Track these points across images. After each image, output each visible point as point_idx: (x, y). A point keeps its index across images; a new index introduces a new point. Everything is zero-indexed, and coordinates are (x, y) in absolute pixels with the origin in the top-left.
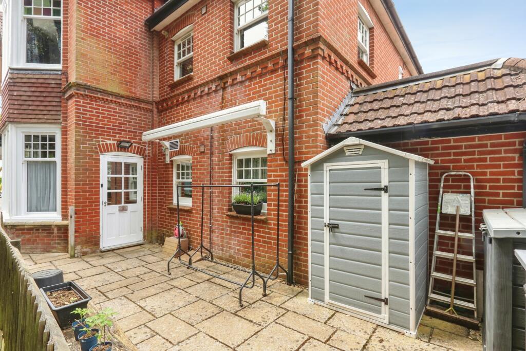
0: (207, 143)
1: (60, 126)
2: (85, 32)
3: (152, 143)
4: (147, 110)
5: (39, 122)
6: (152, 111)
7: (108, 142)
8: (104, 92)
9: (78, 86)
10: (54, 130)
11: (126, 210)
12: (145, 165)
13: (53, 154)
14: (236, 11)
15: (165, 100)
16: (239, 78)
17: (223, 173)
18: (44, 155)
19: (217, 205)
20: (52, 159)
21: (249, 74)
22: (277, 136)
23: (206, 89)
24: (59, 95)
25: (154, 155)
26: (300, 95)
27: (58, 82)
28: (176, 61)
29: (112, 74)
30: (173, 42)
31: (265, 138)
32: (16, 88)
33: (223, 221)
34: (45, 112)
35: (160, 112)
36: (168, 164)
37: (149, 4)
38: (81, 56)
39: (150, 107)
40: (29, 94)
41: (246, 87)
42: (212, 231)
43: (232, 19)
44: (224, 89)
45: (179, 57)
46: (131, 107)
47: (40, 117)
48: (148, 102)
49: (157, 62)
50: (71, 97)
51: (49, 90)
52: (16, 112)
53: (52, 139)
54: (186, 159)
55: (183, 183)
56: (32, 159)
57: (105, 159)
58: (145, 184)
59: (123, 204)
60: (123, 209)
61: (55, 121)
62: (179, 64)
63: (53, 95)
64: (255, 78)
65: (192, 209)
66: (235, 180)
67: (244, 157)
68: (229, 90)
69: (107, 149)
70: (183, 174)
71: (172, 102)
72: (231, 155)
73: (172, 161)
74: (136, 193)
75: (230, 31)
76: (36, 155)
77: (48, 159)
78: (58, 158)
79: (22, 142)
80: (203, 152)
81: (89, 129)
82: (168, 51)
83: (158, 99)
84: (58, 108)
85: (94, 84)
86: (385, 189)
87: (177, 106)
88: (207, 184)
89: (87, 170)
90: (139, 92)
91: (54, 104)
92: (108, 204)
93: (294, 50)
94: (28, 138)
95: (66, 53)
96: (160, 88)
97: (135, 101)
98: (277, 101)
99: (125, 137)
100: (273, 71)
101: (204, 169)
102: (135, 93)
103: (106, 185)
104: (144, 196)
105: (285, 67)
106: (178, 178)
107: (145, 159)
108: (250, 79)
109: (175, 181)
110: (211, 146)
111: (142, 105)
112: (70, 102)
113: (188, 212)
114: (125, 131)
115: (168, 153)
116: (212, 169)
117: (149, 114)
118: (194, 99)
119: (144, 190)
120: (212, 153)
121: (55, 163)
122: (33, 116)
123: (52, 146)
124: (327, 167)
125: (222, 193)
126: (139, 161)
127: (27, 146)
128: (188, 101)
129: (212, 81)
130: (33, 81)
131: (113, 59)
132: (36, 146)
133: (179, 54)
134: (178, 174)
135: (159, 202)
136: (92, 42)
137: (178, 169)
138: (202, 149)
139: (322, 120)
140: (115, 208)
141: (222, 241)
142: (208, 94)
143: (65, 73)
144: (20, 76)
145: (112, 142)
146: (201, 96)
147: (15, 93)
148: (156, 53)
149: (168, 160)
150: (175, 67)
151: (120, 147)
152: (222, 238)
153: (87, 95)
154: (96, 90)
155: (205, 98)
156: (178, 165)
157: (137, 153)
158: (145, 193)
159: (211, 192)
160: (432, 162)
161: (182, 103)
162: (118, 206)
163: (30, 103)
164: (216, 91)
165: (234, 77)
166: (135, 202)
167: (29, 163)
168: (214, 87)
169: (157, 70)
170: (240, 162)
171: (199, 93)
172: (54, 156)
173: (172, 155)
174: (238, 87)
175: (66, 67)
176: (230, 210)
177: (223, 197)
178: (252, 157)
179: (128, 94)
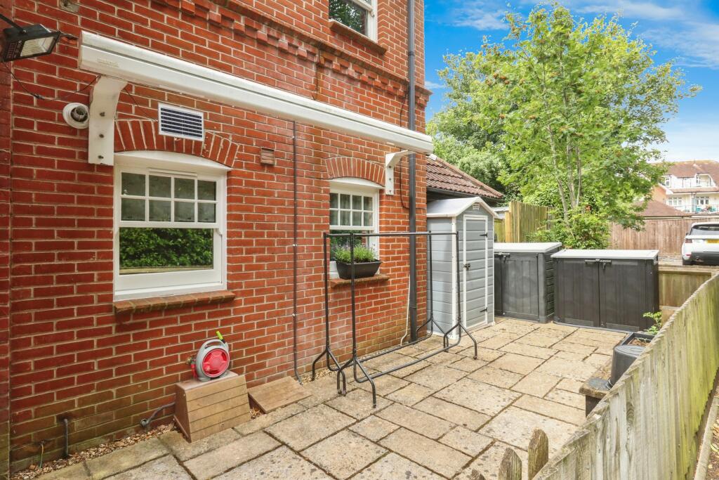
19: (305, 273)
23: (285, 41)
31: (383, 173)
42: (296, 326)
44: (321, 68)
65: (235, 294)
67: (340, 192)
110: (294, 156)
124: (465, 218)
128: (217, 27)
129: (303, 38)
138: (266, 158)
142: (283, 52)
146: (263, 45)
155: (275, 54)
165: (343, 63)
168: (303, 50)
171: (262, 34)
178: (351, 193)
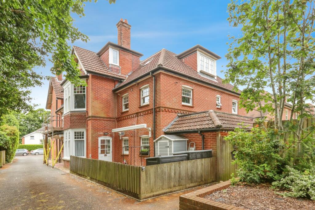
0: (133, 133)
1: (85, 129)
2: (94, 99)
3: (115, 133)
4: (113, 121)
5: (79, 128)
6: (115, 121)
7: (101, 133)
8: (100, 117)
9: (92, 117)
10: (83, 130)
11: (107, 156)
12: (113, 140)
13: (83, 138)
14: (141, 92)
15: (119, 118)
16: (142, 114)
17: (138, 143)
18: (80, 138)
19: (136, 153)
20: (83, 139)
21: (144, 113)
22: (151, 132)
23: (133, 116)
24: (85, 119)
25: (116, 136)
26: (157, 121)
27: (85, 114)
28: (123, 104)
29: (102, 111)
30: (122, 97)
31: (149, 133)
32: (72, 117)
33: (138, 158)
34: (81, 125)
35: (118, 121)
36: (121, 140)
37: (114, 84)
38: (93, 107)
39: (114, 120)
40: (76, 119)
41: (144, 117)
42: (135, 161)
43: (140, 95)
44: (138, 116)
45: (124, 103)
46: (108, 120)
47: (80, 126)
48: (113, 118)
49: (116, 104)
50: (90, 120)
51: (82, 117)
52: (72, 125)
53: (83, 133)
54: (127, 138)
55: (126, 146)
56: (77, 139)
57: (100, 139)
58: (113, 147)
59: (105, 154)
60: (106, 155)
61: (84, 127)
62: (124, 105)
63: (83, 119)
64: (146, 114)
65: (129, 155)
66: (142, 145)
67: (144, 138)
68: (139, 117)
69: (100, 136)
70: (126, 143)
71: (122, 119)
72: (140, 137)
73: (122, 139)
74: (109, 150)
75: (139, 98)
76: (78, 138)
77: (82, 139)
78: (85, 139)
79: (74, 134)
80: (132, 136)
81: (95, 130)
82: (120, 100)
83: (117, 117)
84: (85, 123)
85: (97, 115)
86: (168, 147)
87: (123, 120)
88: (133, 146)
89: (94, 143)
90: (111, 115)
91: (84, 122)
92: (101, 154)
93: (155, 109)
94: (75, 133)
95: (87, 105)
96: (118, 113)
97: (109, 119)
98: (151, 122)
99: (106, 131)
100: (151, 113)
101: (133, 142)
102: (109, 116)
103: (100, 147)
104: (113, 151)
105: (153, 113)
106: (124, 144)
107: (113, 138)
108: (145, 115)
109: (123, 145)
110: (134, 134)
111: (112, 120)
112: (89, 121)
113: (127, 155)
114: (106, 129)
115: (121, 136)
116: (135, 141)
117: (114, 123)
118: (129, 118)
119: (113, 149)
120: (134, 137)
121: (84, 140)
122: (77, 126)
123: (83, 135)
124: (159, 142)
125: (137, 149)
126: (111, 139)
127: (75, 135)
128: (127, 119)
129: (134, 114)
130: (77, 115)
131: (102, 106)
132: (78, 136)
133: (124, 102)
134: (124, 143)
135: (118, 153)
136: (96, 102)
137: (124, 141)
138: (132, 135)
139: (162, 128)
140: (103, 155)
141: (138, 164)
142: (133, 117)
143: (87, 112)
144: (73, 113)
145: (102, 133)
146: (131, 118)
147: (72, 119)
148: (116, 101)
149: (121, 139)
150: (123, 106)
151: (105, 135)
152: (138, 163)
153: (94, 119)
154: (97, 117)
155: (132, 118)
156: (124, 140)
157: (110, 136)
158: (113, 150)
159: (134, 149)
160: (188, 140)
161: (125, 119)
162: (104, 154)
163: (76, 122)
164: (136, 117)
165: (140, 113)
166: (109, 153)
167: (75, 141)
168: (135, 115)
169: (116, 106)
170: (143, 139)
171: (130, 117)
172: (84, 138)
173: (122, 137)
174: (141, 117)
175: (87, 109)
176: (140, 154)
177: (138, 150)
178: (146, 138)
179: (107, 116)
